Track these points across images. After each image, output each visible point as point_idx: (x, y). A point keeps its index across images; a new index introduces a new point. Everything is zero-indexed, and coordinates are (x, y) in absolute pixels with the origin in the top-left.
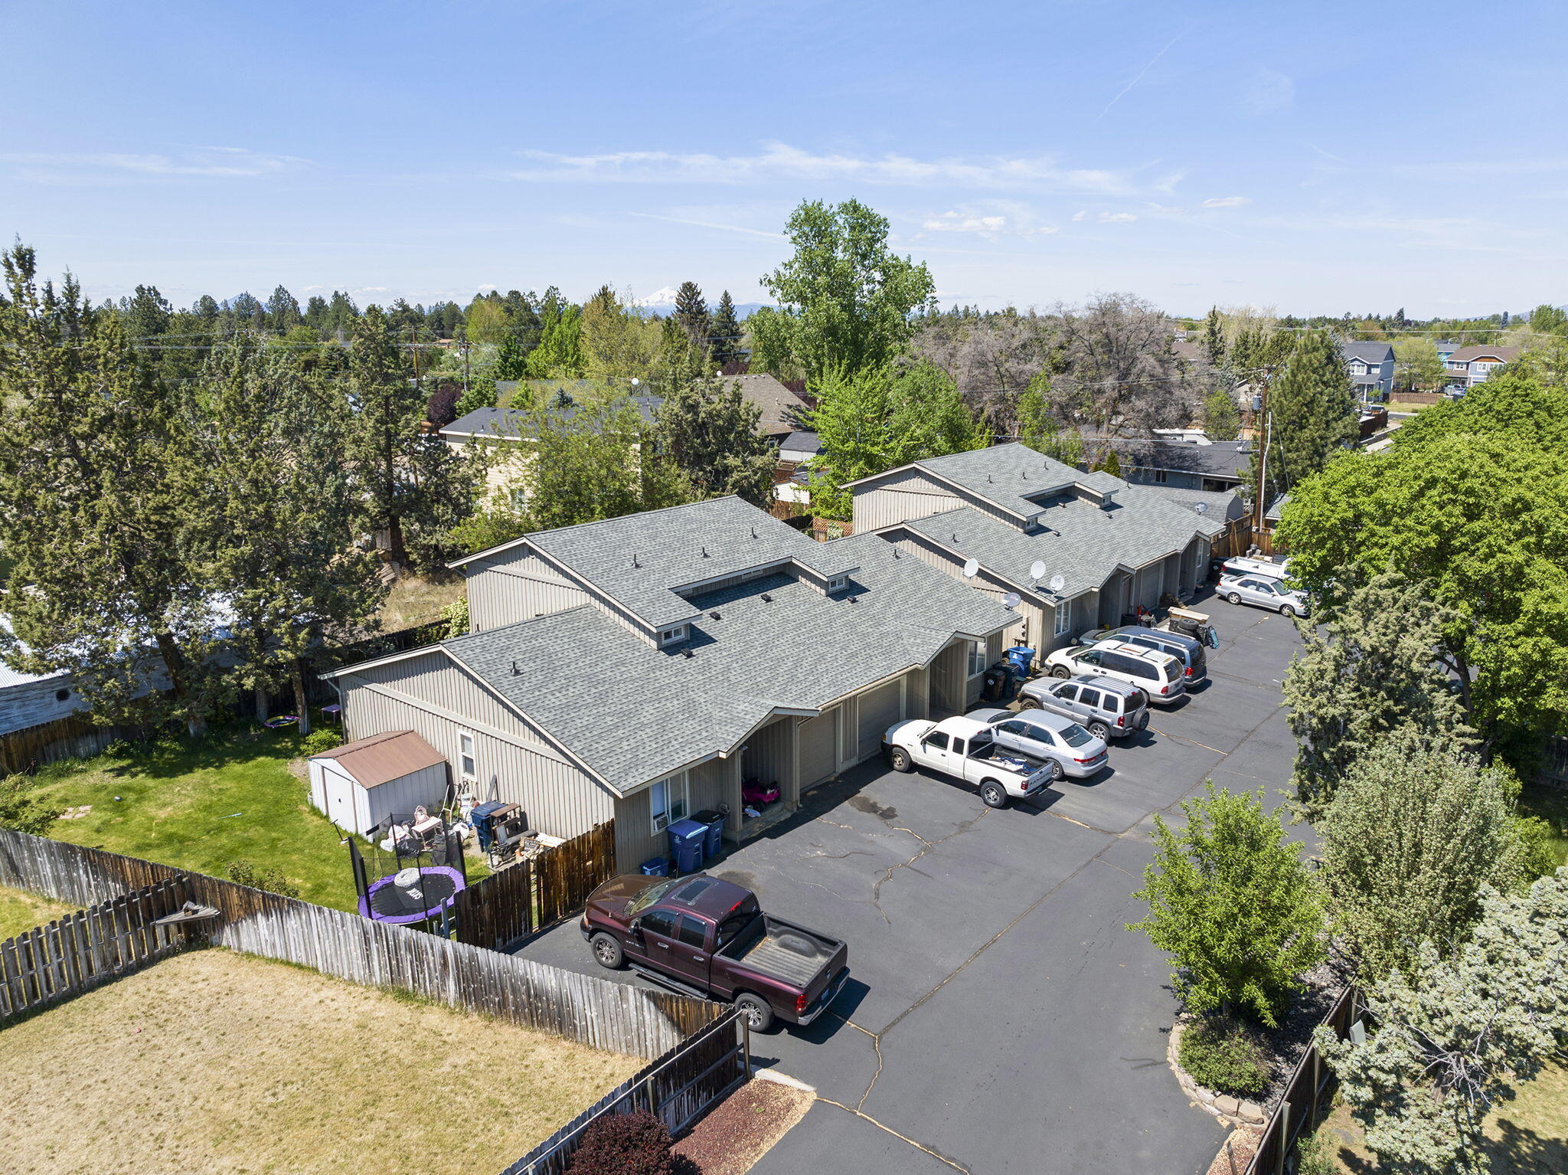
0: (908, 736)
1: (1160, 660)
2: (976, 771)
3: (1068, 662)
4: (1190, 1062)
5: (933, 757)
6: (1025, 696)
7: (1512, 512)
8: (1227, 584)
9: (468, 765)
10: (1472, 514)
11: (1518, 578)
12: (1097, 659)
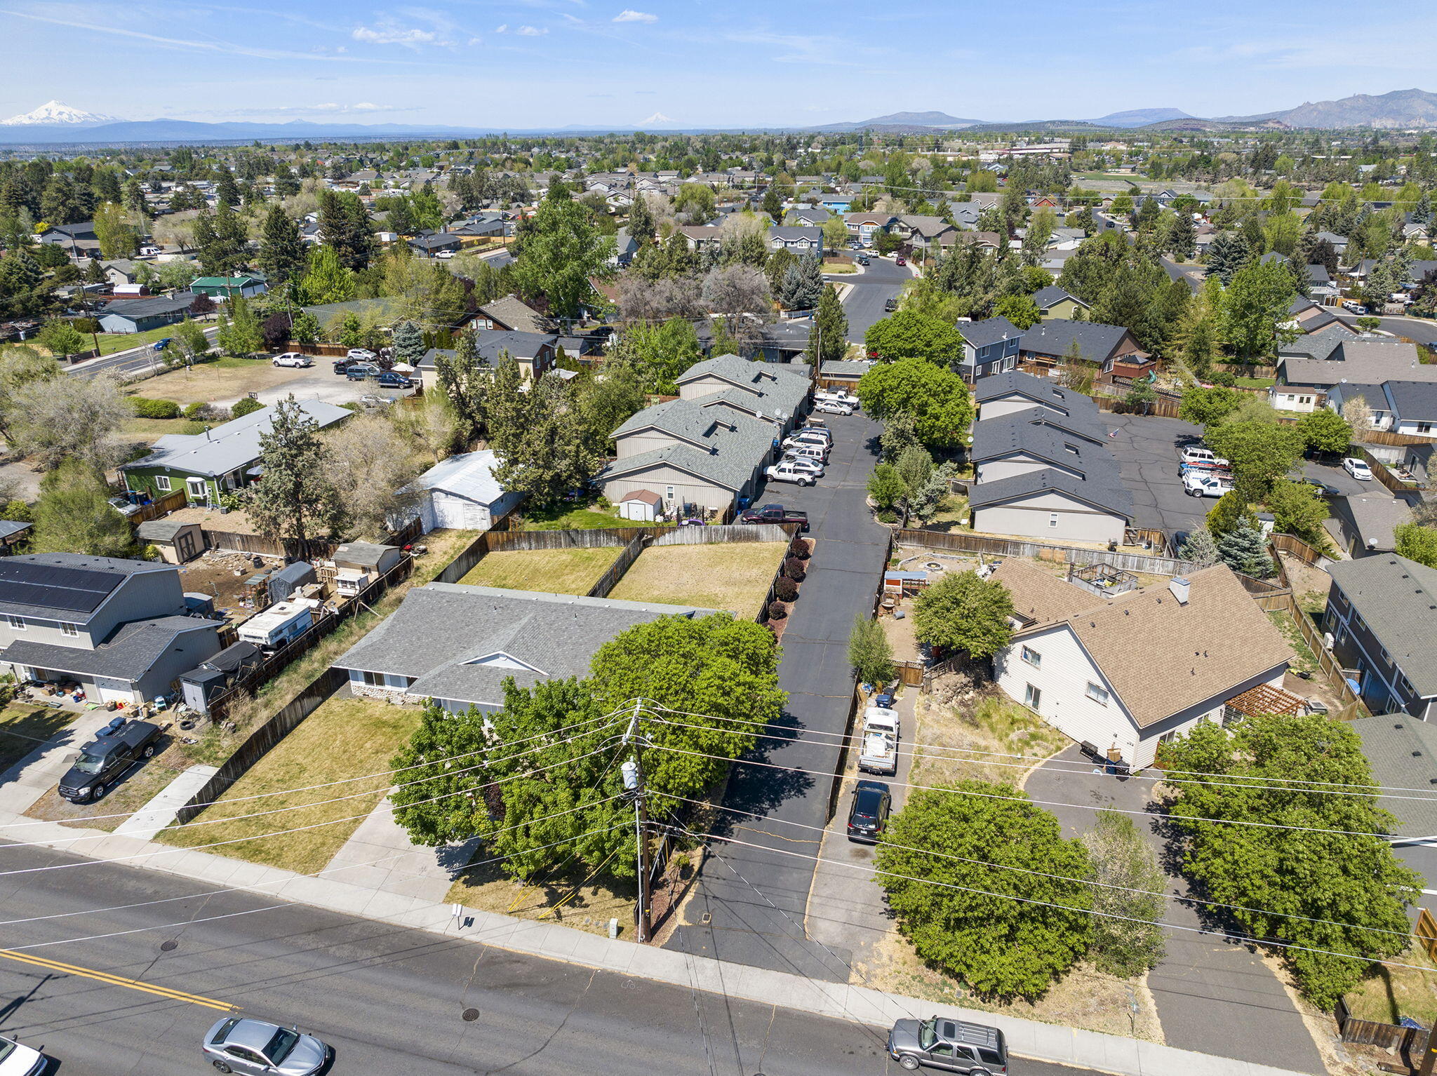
0: (771, 470)
1: (823, 438)
2: (796, 477)
3: (792, 443)
4: (881, 520)
5: (782, 476)
6: (787, 456)
7: (924, 386)
8: (819, 405)
9: (670, 495)
10: (914, 387)
11: (926, 404)
12: (803, 440)
